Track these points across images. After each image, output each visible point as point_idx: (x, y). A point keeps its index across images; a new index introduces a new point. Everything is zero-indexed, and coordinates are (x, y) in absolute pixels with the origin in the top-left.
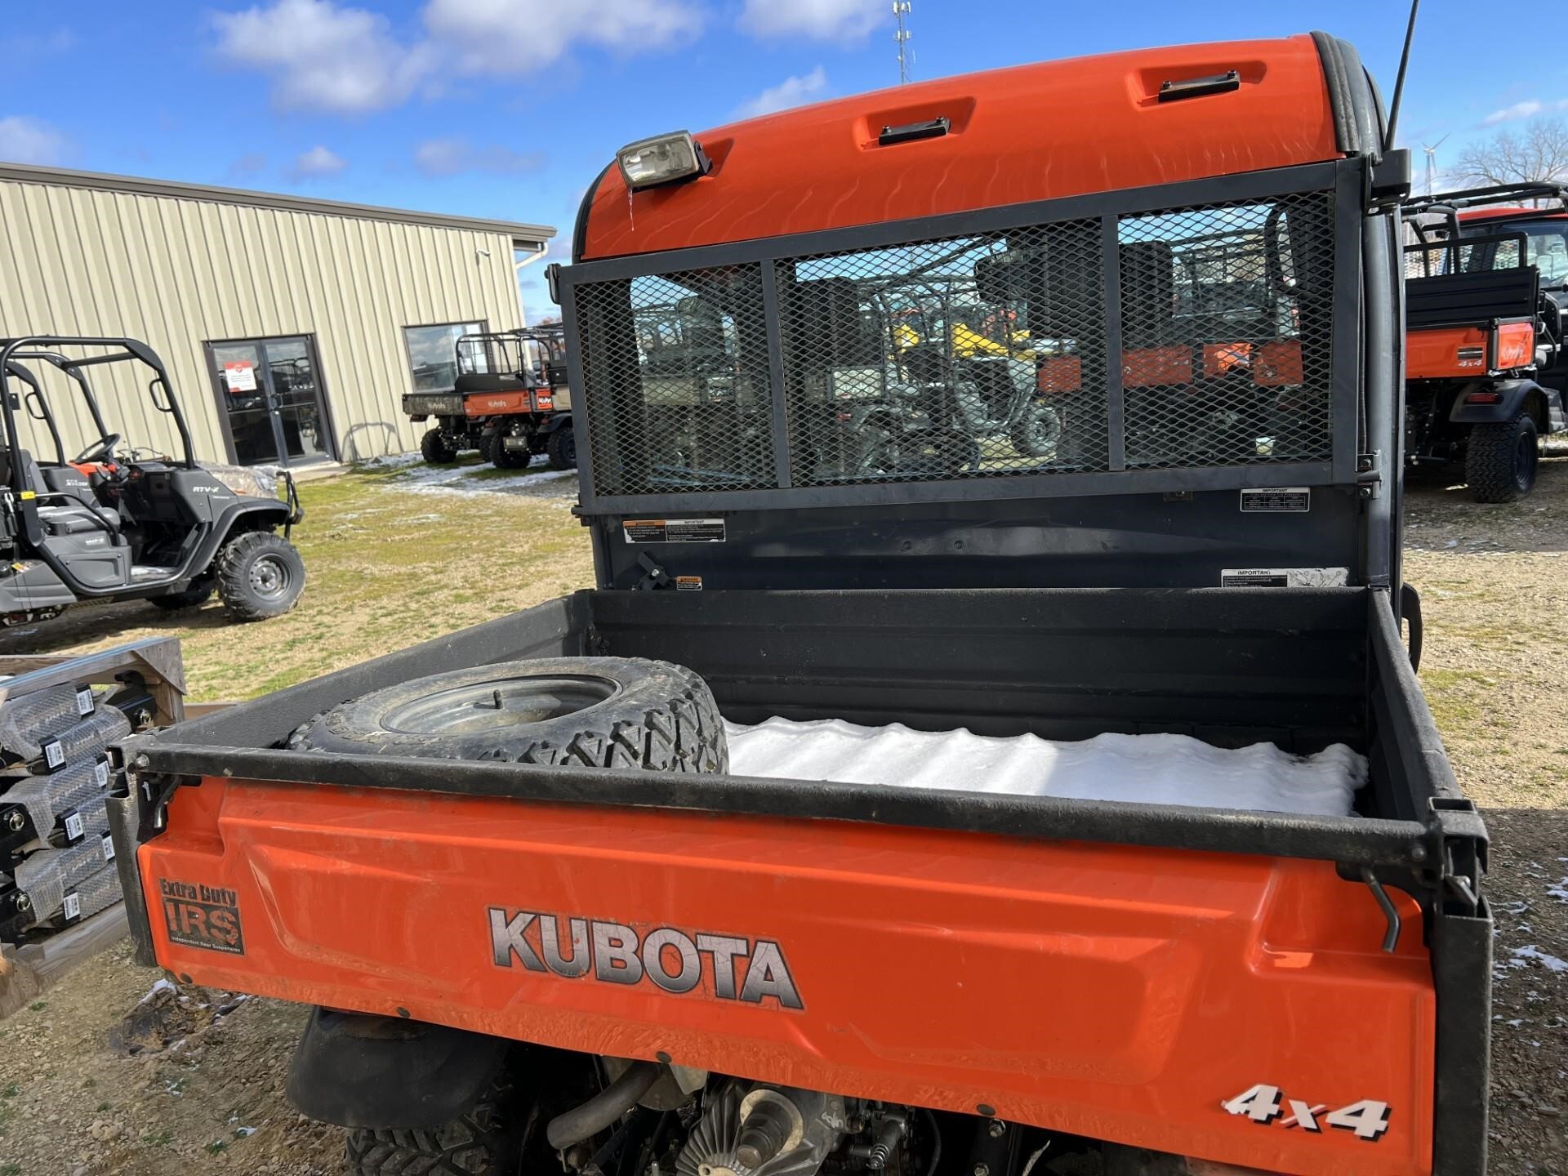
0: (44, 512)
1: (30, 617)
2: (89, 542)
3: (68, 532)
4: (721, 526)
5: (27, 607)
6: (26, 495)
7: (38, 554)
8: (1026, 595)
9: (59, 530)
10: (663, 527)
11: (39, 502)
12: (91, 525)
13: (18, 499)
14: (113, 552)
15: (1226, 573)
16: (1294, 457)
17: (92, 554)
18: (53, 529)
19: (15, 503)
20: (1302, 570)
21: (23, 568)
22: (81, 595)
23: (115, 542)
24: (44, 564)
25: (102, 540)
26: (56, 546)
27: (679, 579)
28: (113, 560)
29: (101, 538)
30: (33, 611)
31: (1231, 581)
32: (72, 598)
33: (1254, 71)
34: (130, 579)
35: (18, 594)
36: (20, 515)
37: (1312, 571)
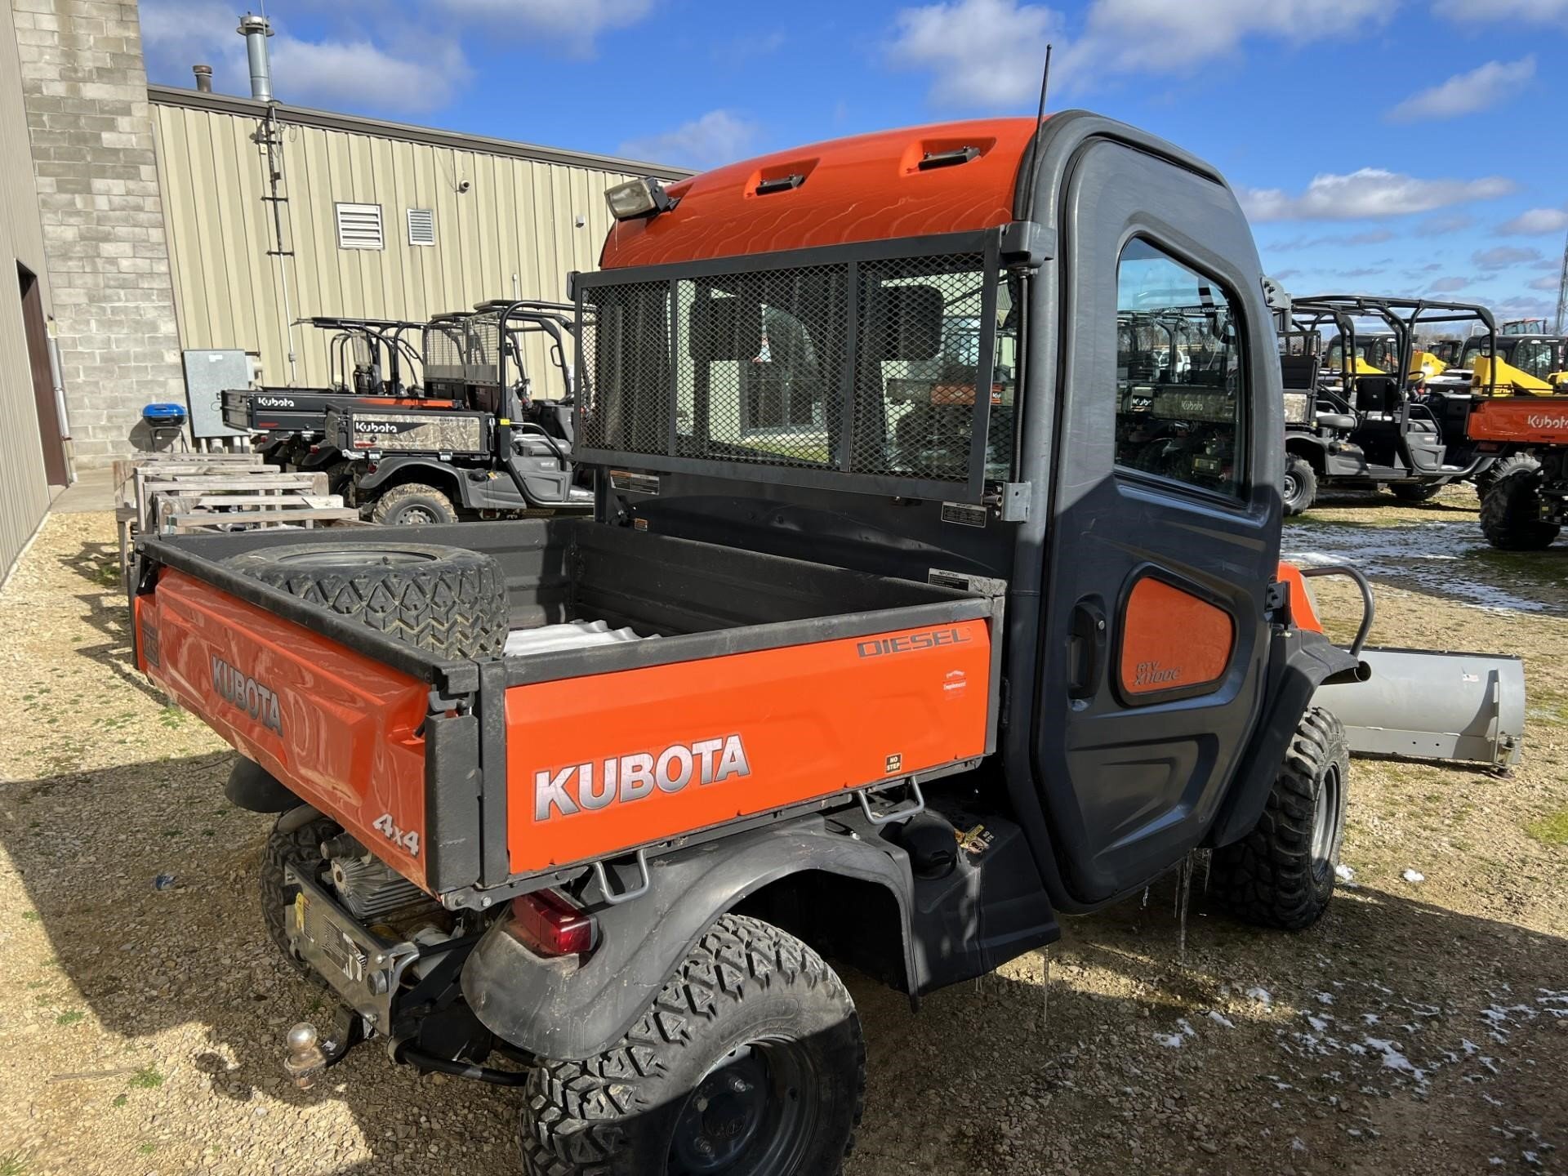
0: (520, 437)
1: (498, 515)
2: (543, 464)
3: (531, 454)
4: (655, 482)
5: (497, 507)
6: (504, 422)
7: (505, 468)
8: (793, 564)
9: (525, 452)
10: (628, 478)
11: (515, 428)
12: (549, 451)
13: (498, 423)
14: (559, 475)
15: (932, 571)
16: (946, 476)
17: (544, 474)
18: (521, 450)
19: (495, 427)
20: (978, 578)
21: (494, 476)
22: (530, 504)
23: (563, 468)
24: (509, 477)
25: (553, 464)
26: (519, 463)
27: (636, 520)
28: (557, 481)
29: (552, 463)
30: (500, 510)
31: (936, 579)
32: (524, 505)
33: (984, 145)
34: (568, 498)
35: (487, 496)
36: (497, 434)
37: (984, 579)
